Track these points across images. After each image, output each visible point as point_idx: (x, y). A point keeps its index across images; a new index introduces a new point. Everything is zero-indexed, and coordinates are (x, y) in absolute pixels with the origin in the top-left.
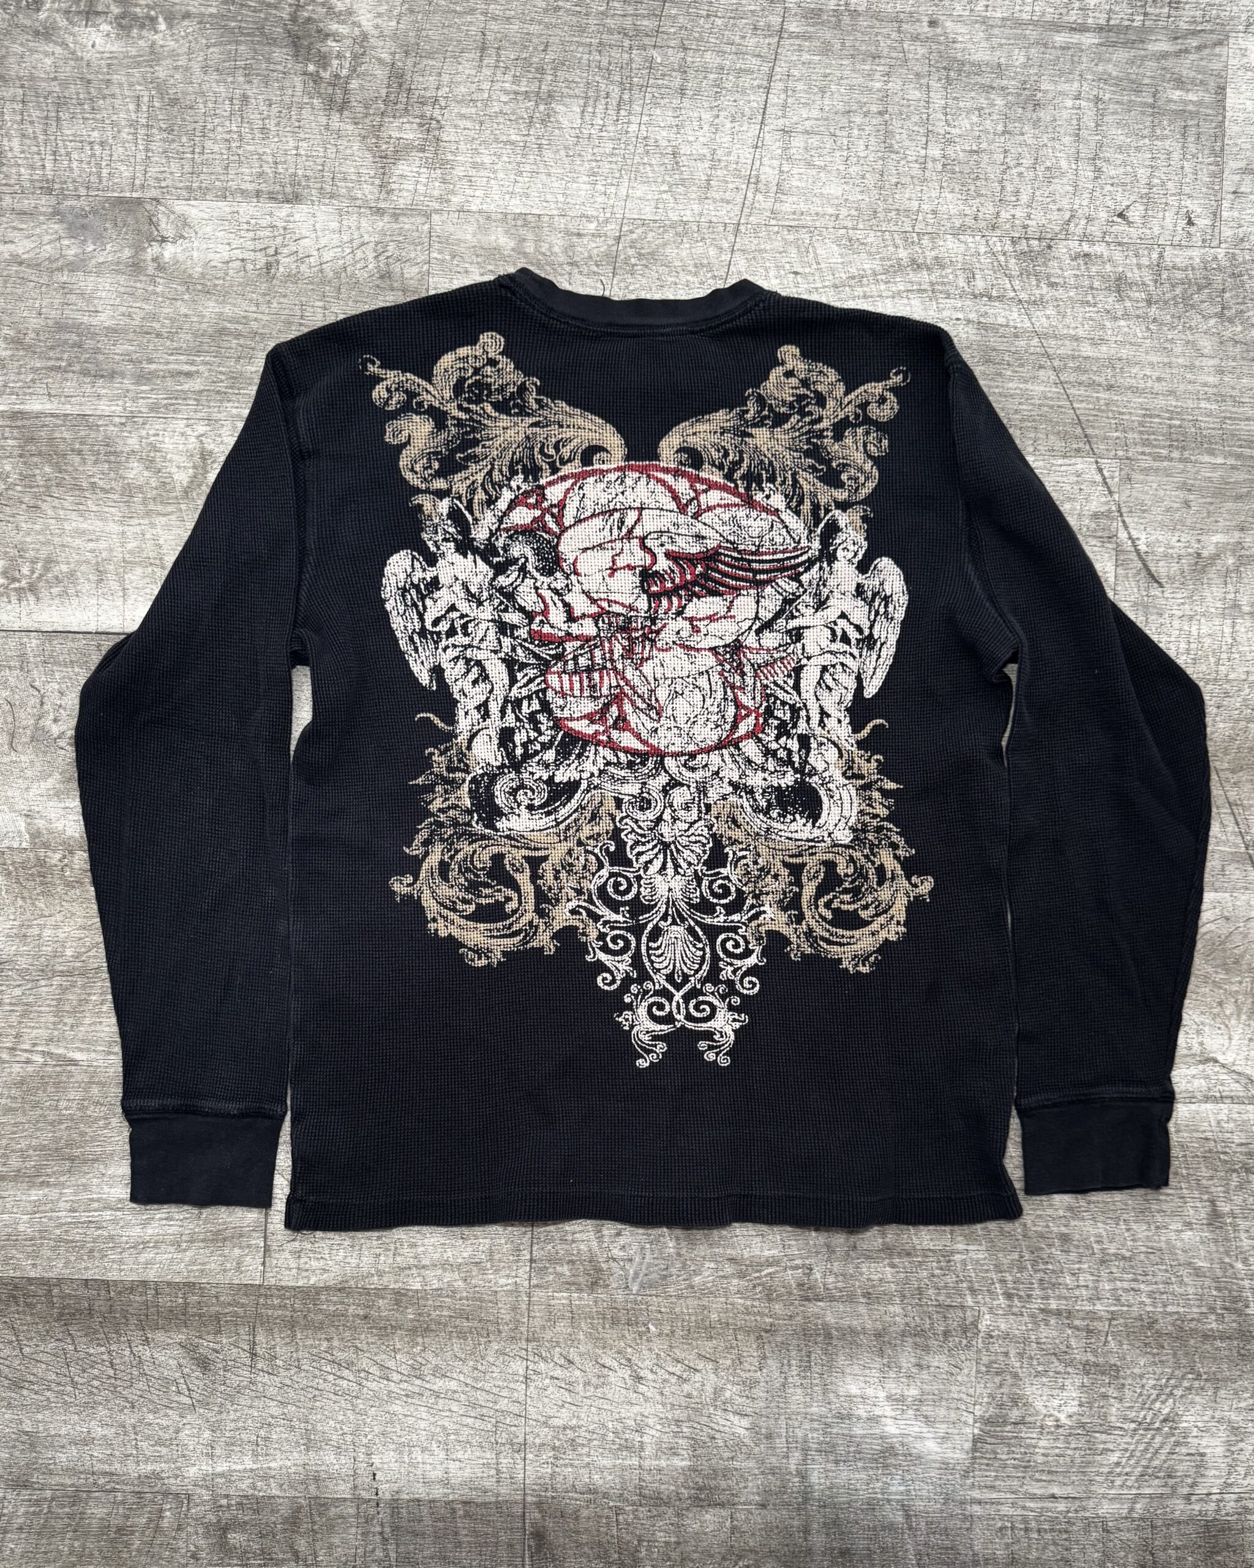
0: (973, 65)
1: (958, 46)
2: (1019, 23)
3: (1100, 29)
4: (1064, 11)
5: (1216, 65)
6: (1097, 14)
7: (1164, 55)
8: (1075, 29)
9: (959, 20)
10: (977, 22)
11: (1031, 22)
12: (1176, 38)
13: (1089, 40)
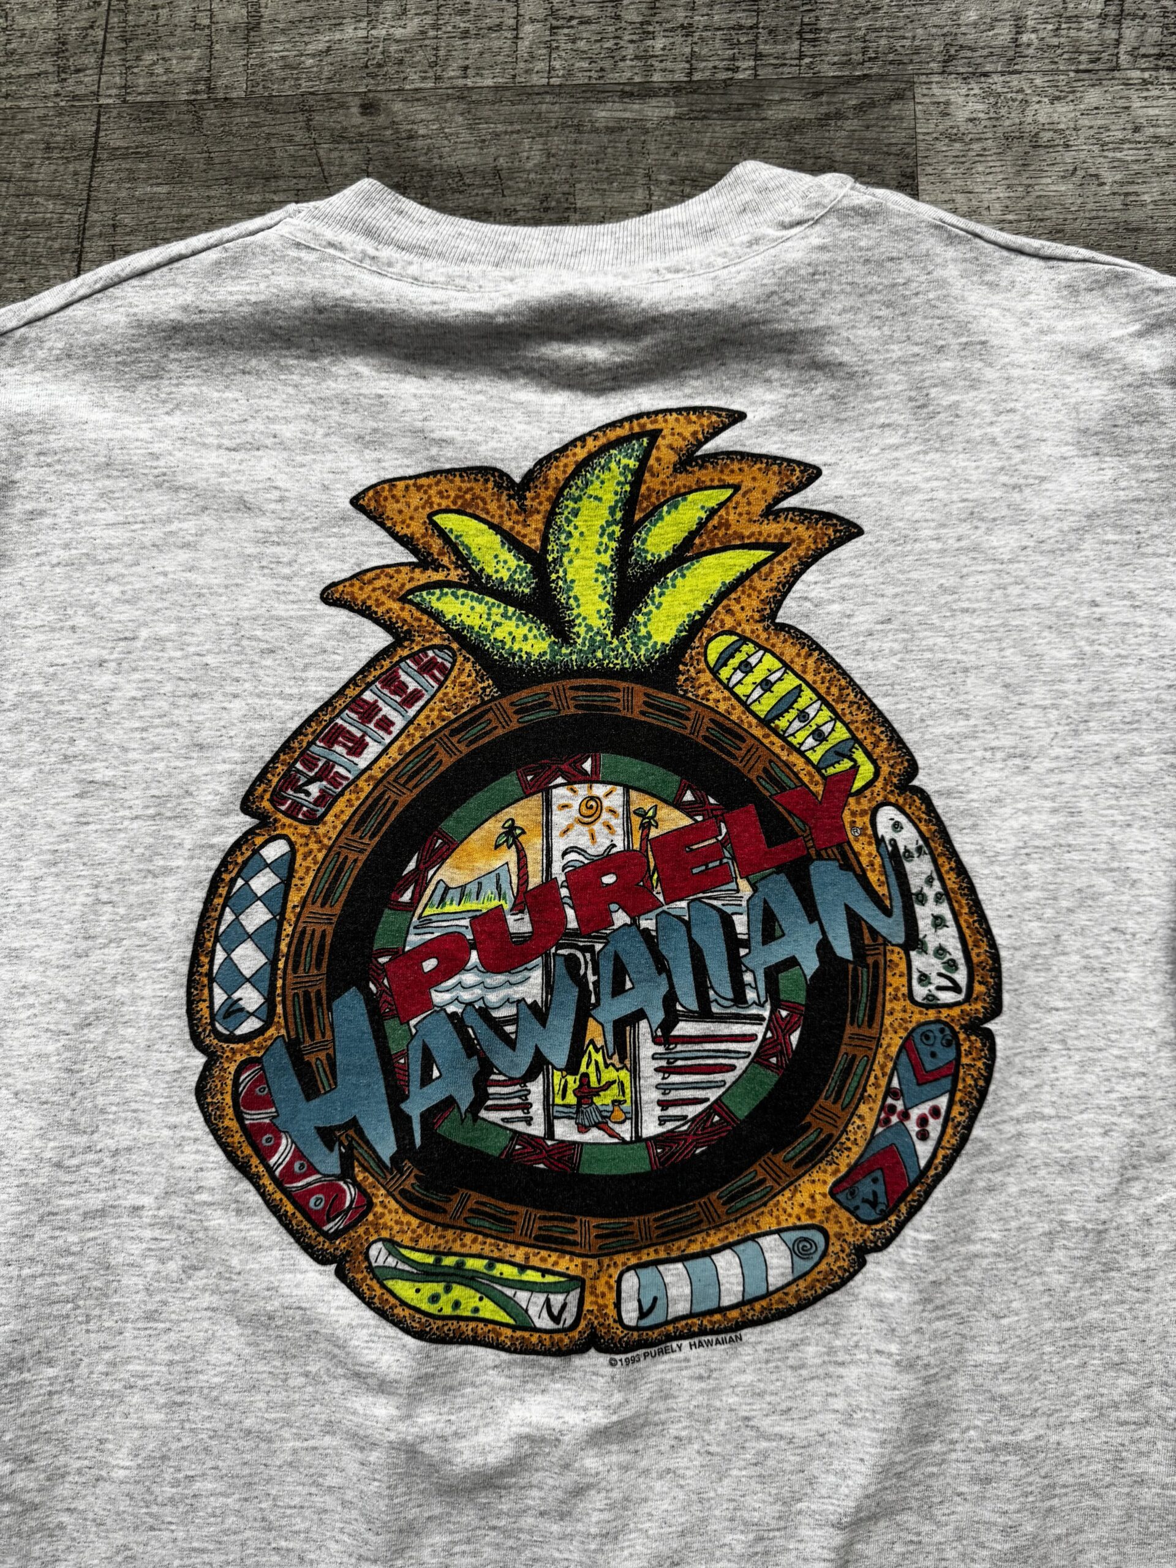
0: (448, 173)
1: (420, 143)
2: (527, 93)
3: (676, 89)
4: (607, 64)
5: (897, 136)
6: (669, 65)
7: (798, 126)
8: (631, 95)
9: (416, 96)
10: (449, 97)
11: (549, 90)
12: (817, 94)
13: (655, 110)
